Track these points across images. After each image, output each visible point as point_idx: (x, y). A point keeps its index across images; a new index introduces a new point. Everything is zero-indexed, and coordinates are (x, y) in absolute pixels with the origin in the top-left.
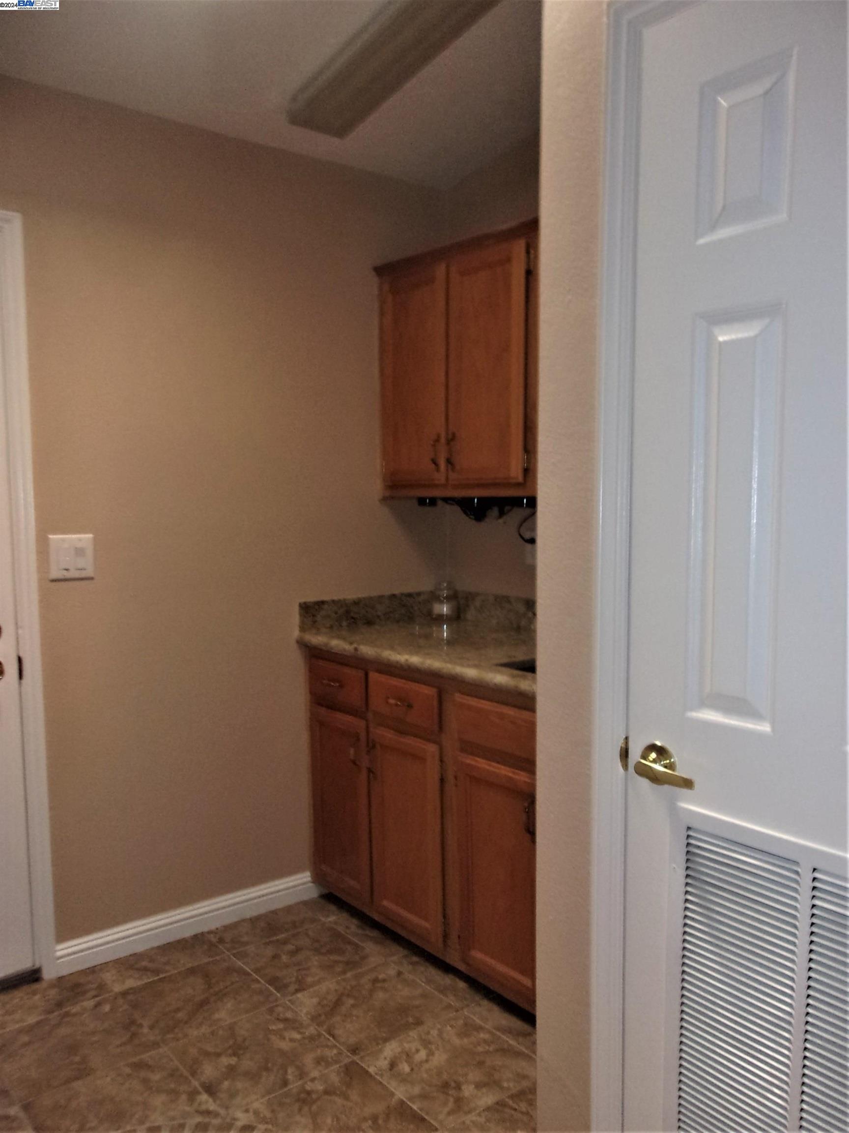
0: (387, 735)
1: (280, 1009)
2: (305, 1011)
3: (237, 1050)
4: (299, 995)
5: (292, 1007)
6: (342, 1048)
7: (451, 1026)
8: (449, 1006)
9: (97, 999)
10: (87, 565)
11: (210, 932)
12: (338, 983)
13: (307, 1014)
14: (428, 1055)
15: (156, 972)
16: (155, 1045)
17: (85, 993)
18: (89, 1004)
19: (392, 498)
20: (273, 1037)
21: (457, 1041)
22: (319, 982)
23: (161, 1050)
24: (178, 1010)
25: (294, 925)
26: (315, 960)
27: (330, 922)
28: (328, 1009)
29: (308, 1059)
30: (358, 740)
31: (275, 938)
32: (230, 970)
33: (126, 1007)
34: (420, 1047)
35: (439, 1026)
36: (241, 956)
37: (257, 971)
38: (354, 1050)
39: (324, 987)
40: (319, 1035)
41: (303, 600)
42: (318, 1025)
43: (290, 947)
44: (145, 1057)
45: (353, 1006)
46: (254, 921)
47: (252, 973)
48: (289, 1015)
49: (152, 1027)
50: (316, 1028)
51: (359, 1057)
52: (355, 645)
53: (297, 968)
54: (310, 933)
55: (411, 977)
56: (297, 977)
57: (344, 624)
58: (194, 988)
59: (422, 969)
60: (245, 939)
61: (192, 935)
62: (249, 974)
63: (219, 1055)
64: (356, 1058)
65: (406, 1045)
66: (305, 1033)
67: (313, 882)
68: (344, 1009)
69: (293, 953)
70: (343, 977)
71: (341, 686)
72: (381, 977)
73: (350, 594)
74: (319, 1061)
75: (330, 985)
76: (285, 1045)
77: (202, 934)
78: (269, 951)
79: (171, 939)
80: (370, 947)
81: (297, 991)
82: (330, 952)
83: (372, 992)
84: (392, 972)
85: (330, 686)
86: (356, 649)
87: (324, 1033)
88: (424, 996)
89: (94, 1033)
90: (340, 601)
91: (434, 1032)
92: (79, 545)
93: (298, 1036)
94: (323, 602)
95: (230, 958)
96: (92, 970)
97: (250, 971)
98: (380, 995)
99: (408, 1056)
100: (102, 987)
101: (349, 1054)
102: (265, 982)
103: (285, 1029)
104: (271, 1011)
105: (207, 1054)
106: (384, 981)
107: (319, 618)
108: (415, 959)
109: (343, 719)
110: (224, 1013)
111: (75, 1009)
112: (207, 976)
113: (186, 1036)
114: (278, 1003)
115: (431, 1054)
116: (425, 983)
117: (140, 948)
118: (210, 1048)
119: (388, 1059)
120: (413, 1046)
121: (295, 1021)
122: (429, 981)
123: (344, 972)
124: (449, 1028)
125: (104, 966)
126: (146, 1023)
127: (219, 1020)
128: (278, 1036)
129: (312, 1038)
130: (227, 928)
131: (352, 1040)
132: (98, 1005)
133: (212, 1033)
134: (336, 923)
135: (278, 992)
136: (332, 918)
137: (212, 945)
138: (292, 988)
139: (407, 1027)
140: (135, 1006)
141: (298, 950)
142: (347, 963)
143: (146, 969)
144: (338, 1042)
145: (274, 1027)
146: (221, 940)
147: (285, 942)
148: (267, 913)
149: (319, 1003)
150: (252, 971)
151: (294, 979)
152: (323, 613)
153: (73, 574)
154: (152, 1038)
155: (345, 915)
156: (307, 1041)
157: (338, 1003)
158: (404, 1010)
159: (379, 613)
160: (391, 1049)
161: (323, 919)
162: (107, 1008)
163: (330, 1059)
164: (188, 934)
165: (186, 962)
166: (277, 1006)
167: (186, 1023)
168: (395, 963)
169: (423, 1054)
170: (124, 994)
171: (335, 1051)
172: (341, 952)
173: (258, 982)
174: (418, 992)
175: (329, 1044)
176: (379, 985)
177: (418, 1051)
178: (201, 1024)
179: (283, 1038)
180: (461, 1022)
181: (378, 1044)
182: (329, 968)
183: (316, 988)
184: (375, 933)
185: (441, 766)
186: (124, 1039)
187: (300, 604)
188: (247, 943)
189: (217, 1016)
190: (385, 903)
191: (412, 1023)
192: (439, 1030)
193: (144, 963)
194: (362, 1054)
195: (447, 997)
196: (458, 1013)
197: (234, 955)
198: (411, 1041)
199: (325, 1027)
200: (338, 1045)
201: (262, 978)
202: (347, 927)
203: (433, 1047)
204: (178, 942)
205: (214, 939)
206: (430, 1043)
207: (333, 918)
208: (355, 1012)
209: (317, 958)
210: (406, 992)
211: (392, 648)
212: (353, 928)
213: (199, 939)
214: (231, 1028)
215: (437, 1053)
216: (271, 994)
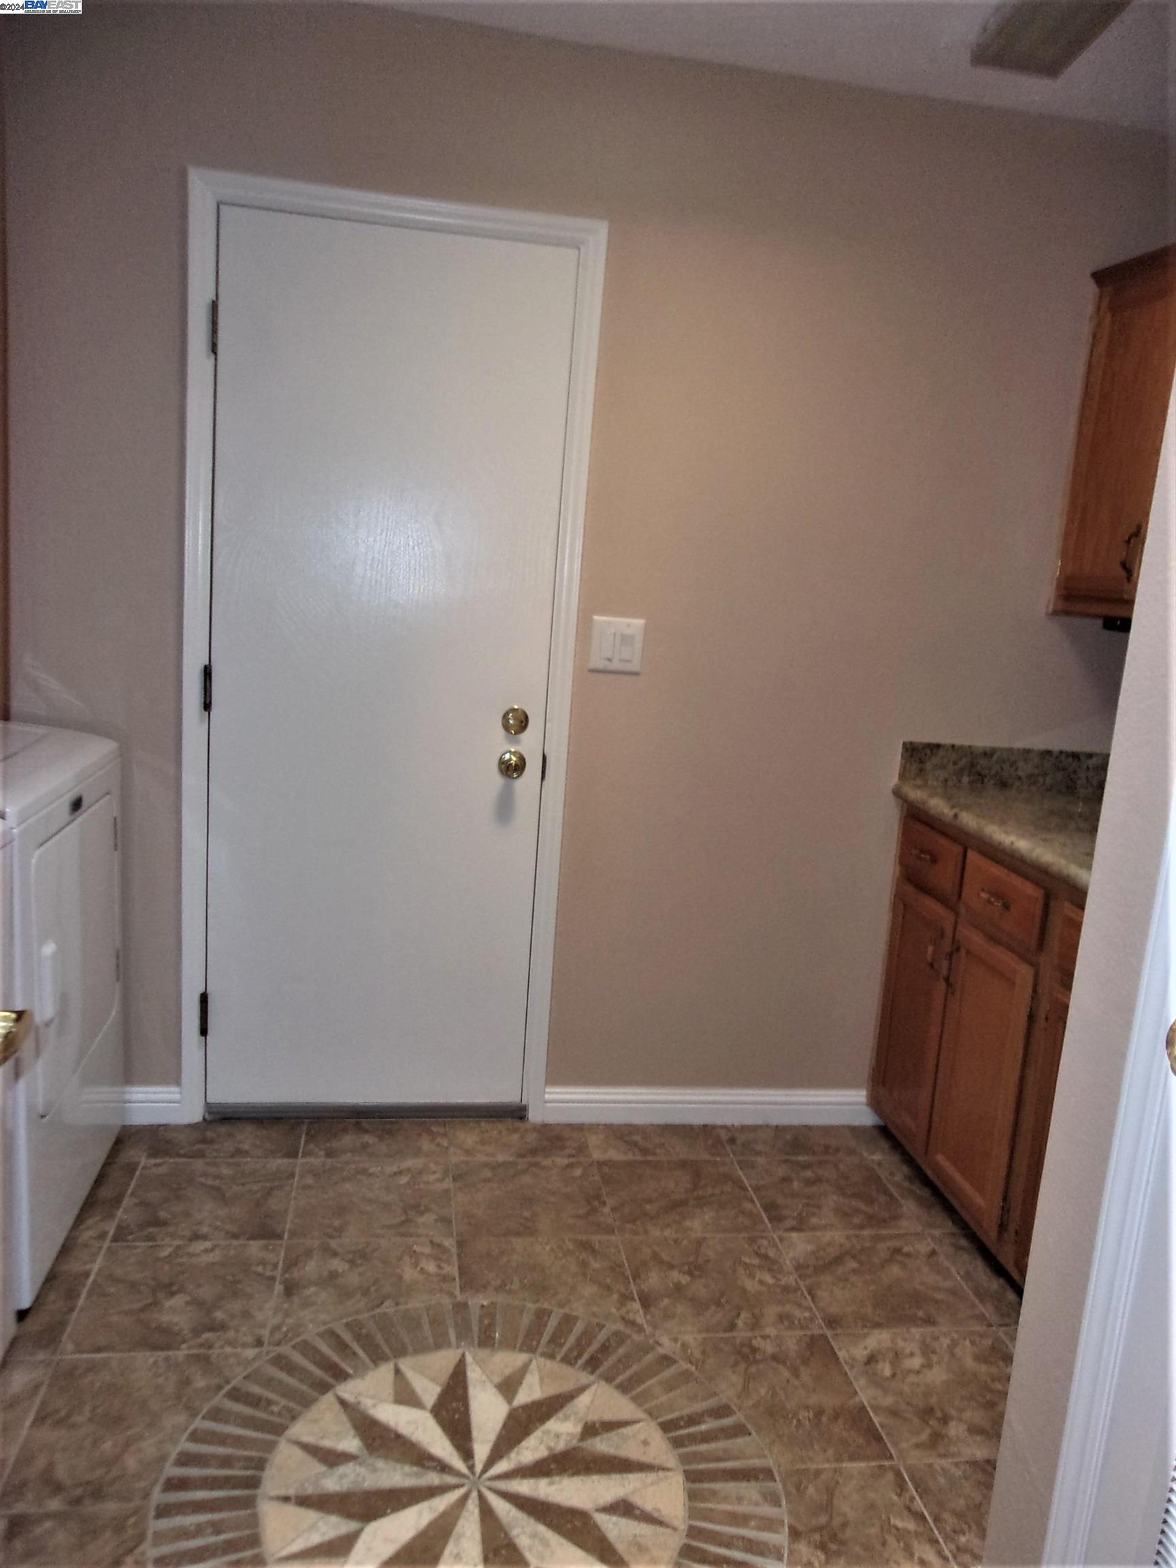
0: (975, 939)
1: (765, 1242)
2: (791, 1255)
3: (696, 1270)
4: (794, 1235)
5: (779, 1244)
6: (817, 1313)
7: (973, 1343)
8: (981, 1318)
9: (572, 1160)
10: (634, 657)
11: (725, 1127)
12: (848, 1237)
13: (794, 1259)
14: (923, 1366)
15: (645, 1151)
16: (610, 1230)
17: (562, 1148)
18: (562, 1161)
19: (1067, 613)
20: (741, 1270)
21: (970, 1363)
22: (825, 1227)
23: (613, 1238)
24: (649, 1201)
25: (827, 1149)
26: (832, 1200)
27: (873, 1161)
28: (821, 1262)
29: (771, 1311)
30: (942, 935)
31: (794, 1158)
32: (727, 1178)
33: (597, 1178)
34: (917, 1351)
35: (956, 1336)
36: (746, 1165)
37: (757, 1189)
38: (832, 1322)
39: (827, 1236)
40: (797, 1289)
41: (908, 739)
42: (800, 1276)
43: (809, 1174)
44: (596, 1239)
45: (854, 1271)
46: (779, 1130)
47: (750, 1189)
48: (771, 1253)
49: (614, 1209)
50: (796, 1280)
51: (833, 1333)
52: (955, 810)
53: (804, 1201)
54: (841, 1166)
55: (947, 1264)
56: (800, 1214)
57: (965, 780)
58: (677, 1184)
59: (966, 1257)
60: (760, 1147)
61: (702, 1123)
62: (744, 1189)
63: (671, 1267)
64: (829, 1333)
65: (901, 1343)
66: (780, 1280)
67: (867, 1105)
68: (840, 1270)
69: (809, 1183)
70: (857, 1232)
71: (934, 861)
72: (906, 1249)
73: (980, 741)
74: (782, 1318)
75: (836, 1236)
76: (750, 1285)
77: (714, 1127)
78: (782, 1171)
79: (677, 1120)
80: (909, 1207)
81: (793, 1229)
82: (854, 1196)
83: (884, 1264)
84: (924, 1247)
85: (921, 859)
86: (956, 816)
87: (804, 1289)
88: (953, 1292)
89: (554, 1194)
90: (962, 748)
91: (946, 1342)
92: (629, 632)
93: (769, 1280)
94: (938, 746)
95: (733, 1164)
96: (580, 1128)
97: (748, 1185)
98: (895, 1270)
99: (897, 1356)
100: (582, 1149)
101: (823, 1324)
102: (761, 1205)
103: (761, 1267)
104: (752, 1240)
105: (661, 1262)
106: (908, 1255)
107: (928, 766)
108: (963, 1242)
109: (932, 906)
110: (697, 1224)
111: (546, 1162)
112: (697, 1175)
113: (646, 1232)
114: (765, 1234)
115: (928, 1365)
116: (962, 1277)
117: (638, 1120)
118: (665, 1257)
119: (869, 1350)
120: (909, 1347)
121: (775, 1262)
122: (968, 1277)
123: (862, 1227)
124: (967, 1343)
125: (593, 1128)
126: (610, 1202)
127: (691, 1229)
128: (747, 1272)
129: (786, 1289)
130: (744, 1128)
131: (834, 1310)
132: (571, 1166)
133: (675, 1241)
134: (880, 1164)
135: (770, 1223)
136: (877, 1157)
137: (718, 1141)
138: (790, 1223)
139: (912, 1321)
140: (606, 1180)
141: (818, 1180)
142: (871, 1217)
143: (636, 1144)
144: (816, 1306)
145: (747, 1261)
146: (732, 1141)
147: (806, 1166)
148: (799, 1126)
149: (813, 1253)
150: (751, 1186)
151: (795, 1214)
152: (935, 760)
153: (615, 665)
154: (610, 1221)
155: (896, 1158)
156: (778, 1290)
157: (838, 1260)
158: (918, 1299)
159: (1021, 773)
160: (878, 1339)
161: (865, 1154)
162: (578, 1172)
163: (796, 1322)
164: (697, 1120)
165: (681, 1151)
166: (762, 1237)
167: (652, 1218)
168: (933, 1238)
169: (916, 1362)
170: (601, 1164)
171: (807, 1314)
172: (870, 1201)
173: (752, 1201)
174: (948, 1284)
175: (804, 1303)
176: (899, 1258)
177: (912, 1355)
178: (668, 1226)
179: (752, 1276)
180: (988, 1342)
181: (864, 1326)
182: (844, 1214)
183: (819, 1234)
184: (925, 1193)
185: (1032, 998)
186: (581, 1212)
187: (904, 743)
188: (759, 1153)
189: (688, 1223)
190: (940, 1158)
191: (921, 1319)
192: (953, 1340)
193: (637, 1138)
194: (839, 1331)
195: (984, 1304)
196: (991, 1329)
197: (739, 1162)
198: (910, 1339)
199: (808, 1282)
200: (814, 1309)
201: (758, 1199)
202: (892, 1174)
203: (935, 1358)
204: (684, 1126)
205: (724, 1136)
206: (934, 1352)
207: (879, 1157)
208: (853, 1278)
209: (835, 1198)
210: (931, 1278)
211: (1002, 823)
212: (898, 1178)
213: (707, 1130)
214: (700, 1242)
215: (936, 1369)
216: (762, 1222)
